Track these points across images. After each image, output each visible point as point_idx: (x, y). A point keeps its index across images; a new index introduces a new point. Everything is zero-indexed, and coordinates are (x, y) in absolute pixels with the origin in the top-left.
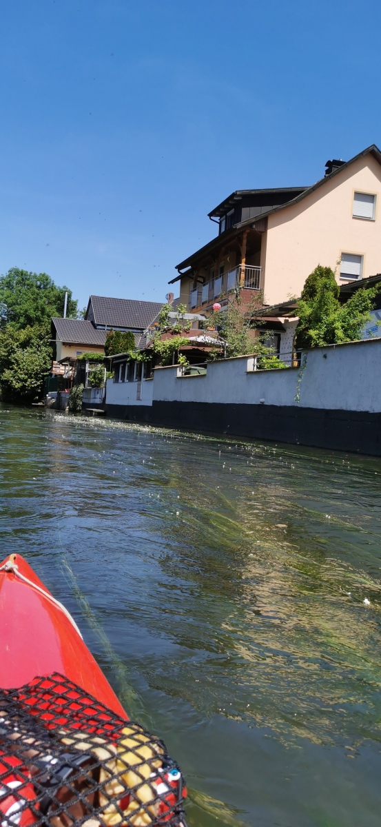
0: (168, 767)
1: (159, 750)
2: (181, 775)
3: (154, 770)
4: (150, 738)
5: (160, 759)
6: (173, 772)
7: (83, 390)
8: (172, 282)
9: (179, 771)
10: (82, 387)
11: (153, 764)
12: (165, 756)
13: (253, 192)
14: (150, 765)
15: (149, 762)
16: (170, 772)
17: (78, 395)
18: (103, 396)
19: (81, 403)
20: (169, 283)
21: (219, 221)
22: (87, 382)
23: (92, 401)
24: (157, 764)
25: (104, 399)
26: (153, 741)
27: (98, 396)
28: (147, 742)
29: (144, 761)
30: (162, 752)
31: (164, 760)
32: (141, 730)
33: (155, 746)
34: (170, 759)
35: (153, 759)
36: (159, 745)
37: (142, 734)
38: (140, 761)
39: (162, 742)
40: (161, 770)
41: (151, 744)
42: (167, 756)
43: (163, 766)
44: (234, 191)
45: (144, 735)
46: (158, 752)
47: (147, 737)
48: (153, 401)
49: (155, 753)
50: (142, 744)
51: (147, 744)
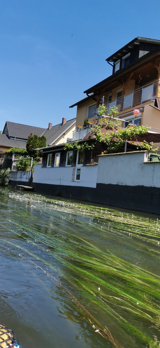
0: (14, 343)
1: (11, 336)
2: (20, 347)
3: (8, 345)
4: (7, 330)
5: (11, 340)
6: (16, 345)
7: (10, 172)
8: (72, 107)
9: (19, 345)
10: (9, 170)
11: (8, 342)
12: (13, 339)
13: (148, 40)
14: (6, 342)
15: (6, 341)
16: (15, 345)
17: (6, 175)
18: (30, 177)
19: (8, 181)
20: (70, 107)
21: (113, 65)
22: (13, 167)
23: (18, 180)
24: (10, 342)
25: (31, 179)
26: (8, 332)
27: (25, 176)
28: (6, 332)
29: (4, 341)
30: (12, 337)
31: (13, 340)
32: (4, 327)
33: (9, 334)
34: (15, 340)
35: (8, 340)
36: (11, 334)
37: (4, 329)
38: (2, 341)
39: (13, 332)
40: (11, 345)
41: (8, 333)
42: (14, 338)
43: (12, 343)
44: (137, 37)
45: (5, 329)
46: (11, 337)
47: (6, 330)
48: (97, 184)
49: (9, 337)
50: (4, 333)
51: (6, 333)
